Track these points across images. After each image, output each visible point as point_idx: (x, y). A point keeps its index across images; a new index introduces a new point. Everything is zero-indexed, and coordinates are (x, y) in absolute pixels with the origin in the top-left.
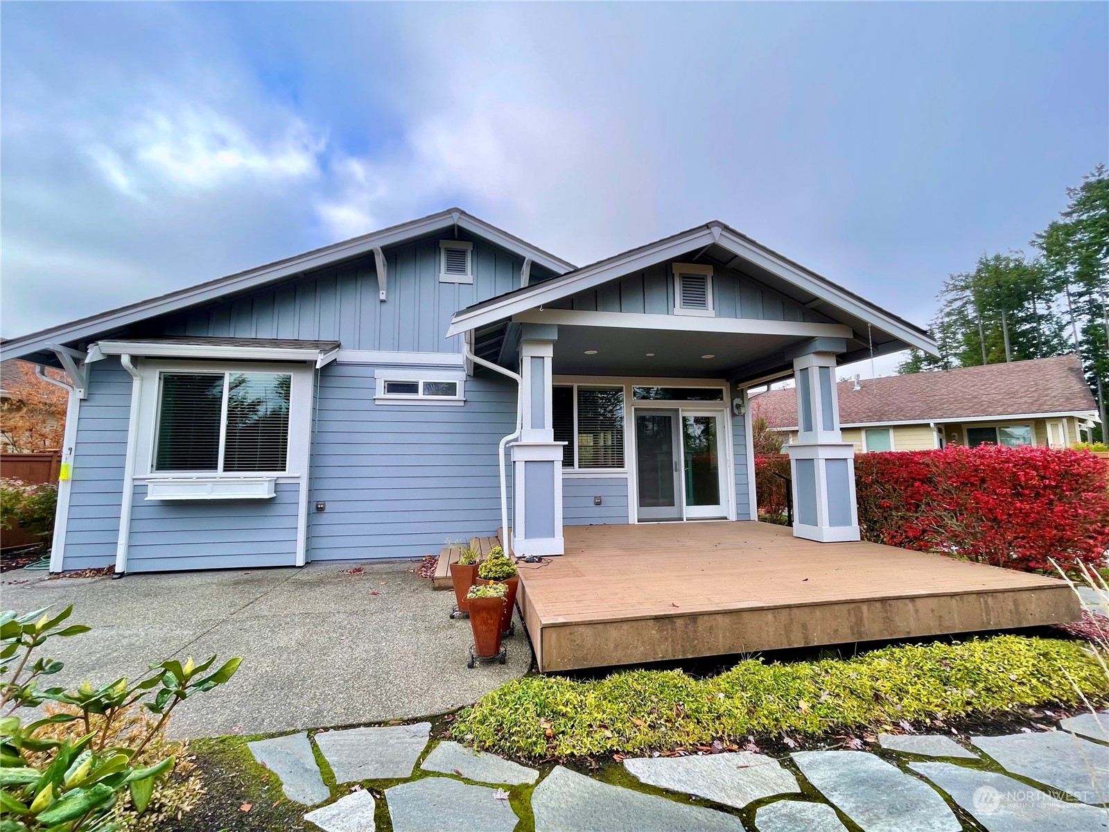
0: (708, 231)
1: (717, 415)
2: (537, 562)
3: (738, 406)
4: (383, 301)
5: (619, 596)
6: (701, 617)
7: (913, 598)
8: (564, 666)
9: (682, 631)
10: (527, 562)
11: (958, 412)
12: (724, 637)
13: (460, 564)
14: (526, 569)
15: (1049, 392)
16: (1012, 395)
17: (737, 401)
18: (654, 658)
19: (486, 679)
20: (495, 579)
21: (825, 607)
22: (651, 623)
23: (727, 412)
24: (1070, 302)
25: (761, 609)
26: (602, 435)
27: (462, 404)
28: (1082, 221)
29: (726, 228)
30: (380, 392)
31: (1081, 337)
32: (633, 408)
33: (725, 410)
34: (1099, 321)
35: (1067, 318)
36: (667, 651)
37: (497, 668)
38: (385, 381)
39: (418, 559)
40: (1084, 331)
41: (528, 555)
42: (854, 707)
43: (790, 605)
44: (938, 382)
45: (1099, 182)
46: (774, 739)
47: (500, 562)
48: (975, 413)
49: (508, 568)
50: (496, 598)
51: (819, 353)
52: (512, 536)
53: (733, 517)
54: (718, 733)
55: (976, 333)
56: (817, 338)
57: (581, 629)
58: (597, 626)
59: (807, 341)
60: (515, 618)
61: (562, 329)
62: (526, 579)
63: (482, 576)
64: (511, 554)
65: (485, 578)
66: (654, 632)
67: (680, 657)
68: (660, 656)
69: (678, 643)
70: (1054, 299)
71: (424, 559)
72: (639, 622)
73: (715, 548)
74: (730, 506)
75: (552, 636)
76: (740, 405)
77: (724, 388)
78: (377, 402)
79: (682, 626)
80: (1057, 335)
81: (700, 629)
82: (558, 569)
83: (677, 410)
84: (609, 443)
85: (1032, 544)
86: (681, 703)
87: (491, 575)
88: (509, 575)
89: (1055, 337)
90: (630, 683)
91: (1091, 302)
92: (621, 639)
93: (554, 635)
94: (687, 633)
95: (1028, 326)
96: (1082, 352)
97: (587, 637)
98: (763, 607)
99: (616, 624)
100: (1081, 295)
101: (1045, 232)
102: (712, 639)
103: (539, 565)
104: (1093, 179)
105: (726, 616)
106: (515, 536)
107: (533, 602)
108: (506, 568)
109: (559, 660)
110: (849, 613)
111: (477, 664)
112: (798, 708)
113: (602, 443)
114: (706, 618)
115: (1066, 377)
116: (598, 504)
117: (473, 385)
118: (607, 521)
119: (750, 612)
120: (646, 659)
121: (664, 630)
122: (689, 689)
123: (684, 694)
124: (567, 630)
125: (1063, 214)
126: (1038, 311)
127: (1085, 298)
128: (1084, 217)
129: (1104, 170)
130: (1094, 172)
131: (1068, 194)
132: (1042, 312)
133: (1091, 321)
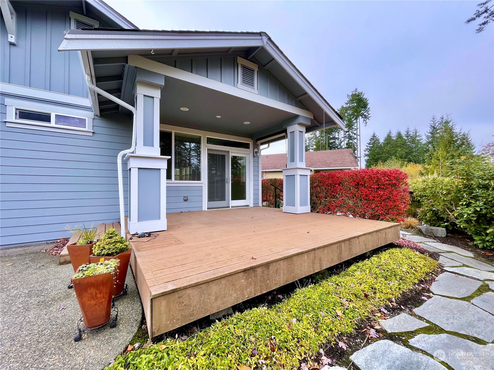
0: (260, 37)
1: (247, 156)
2: (147, 237)
3: (256, 153)
4: (12, 44)
5: (213, 255)
6: (271, 264)
7: (358, 237)
8: (173, 326)
9: (260, 276)
10: (139, 237)
11: (321, 166)
12: (284, 274)
13: (78, 244)
14: (139, 243)
15: (346, 160)
16: (336, 161)
17: (256, 150)
18: (243, 300)
19: (92, 351)
20: (108, 255)
21: (329, 247)
22: (241, 275)
23: (251, 155)
24: (344, 134)
25: (302, 253)
26: (185, 169)
27: (91, 134)
28: (350, 106)
29: (270, 39)
30: (11, 116)
32: (207, 148)
33: (251, 154)
34: (350, 141)
35: (343, 139)
36: (251, 292)
37: (108, 333)
38: (16, 109)
39: (53, 242)
40: (347, 144)
41: (140, 232)
42: (361, 306)
43: (315, 248)
44: (314, 155)
45: (356, 94)
46: (334, 346)
47: (113, 241)
48: (326, 166)
49: (121, 245)
50: (106, 274)
51: (300, 124)
52: (128, 221)
53: (251, 205)
54: (301, 355)
55: (319, 142)
56: (300, 116)
57: (188, 291)
58: (201, 286)
59: (296, 117)
60: (129, 280)
61: (167, 79)
62: (138, 250)
63: (96, 254)
64: (127, 232)
65: (99, 255)
66: (243, 281)
67: (259, 294)
68: (247, 296)
69: (258, 285)
70: (340, 132)
71: (59, 241)
72: (233, 276)
73: (252, 219)
74: (251, 200)
75: (162, 304)
76: (257, 152)
77: (250, 143)
78: (8, 125)
79: (261, 273)
80: (340, 145)
81: (271, 272)
82: (164, 240)
83: (228, 152)
84: (188, 173)
85: (382, 209)
86: (273, 337)
87: (105, 252)
88: (122, 250)
89: (339, 145)
90: (232, 330)
91: (349, 135)
92: (220, 292)
93: (164, 303)
94: (263, 277)
95: (333, 141)
97: (193, 297)
98: (303, 252)
99: (216, 282)
100: (347, 132)
101: (340, 109)
102: (277, 277)
103: (149, 238)
104: (354, 93)
105: (285, 261)
106: (130, 221)
107: (144, 272)
108: (119, 245)
109: (168, 323)
110: (337, 249)
111: (84, 336)
112: (337, 316)
113: (184, 174)
114: (274, 264)
116: (186, 200)
117: (100, 122)
118: (191, 210)
119: (297, 256)
120: (237, 302)
121: (250, 278)
122: (276, 323)
123: (273, 328)
124: (176, 295)
125: (346, 103)
126: (336, 136)
127: (348, 133)
128: (351, 105)
129: (357, 90)
130: (355, 90)
131: (347, 97)
132: (337, 136)
133: (348, 141)
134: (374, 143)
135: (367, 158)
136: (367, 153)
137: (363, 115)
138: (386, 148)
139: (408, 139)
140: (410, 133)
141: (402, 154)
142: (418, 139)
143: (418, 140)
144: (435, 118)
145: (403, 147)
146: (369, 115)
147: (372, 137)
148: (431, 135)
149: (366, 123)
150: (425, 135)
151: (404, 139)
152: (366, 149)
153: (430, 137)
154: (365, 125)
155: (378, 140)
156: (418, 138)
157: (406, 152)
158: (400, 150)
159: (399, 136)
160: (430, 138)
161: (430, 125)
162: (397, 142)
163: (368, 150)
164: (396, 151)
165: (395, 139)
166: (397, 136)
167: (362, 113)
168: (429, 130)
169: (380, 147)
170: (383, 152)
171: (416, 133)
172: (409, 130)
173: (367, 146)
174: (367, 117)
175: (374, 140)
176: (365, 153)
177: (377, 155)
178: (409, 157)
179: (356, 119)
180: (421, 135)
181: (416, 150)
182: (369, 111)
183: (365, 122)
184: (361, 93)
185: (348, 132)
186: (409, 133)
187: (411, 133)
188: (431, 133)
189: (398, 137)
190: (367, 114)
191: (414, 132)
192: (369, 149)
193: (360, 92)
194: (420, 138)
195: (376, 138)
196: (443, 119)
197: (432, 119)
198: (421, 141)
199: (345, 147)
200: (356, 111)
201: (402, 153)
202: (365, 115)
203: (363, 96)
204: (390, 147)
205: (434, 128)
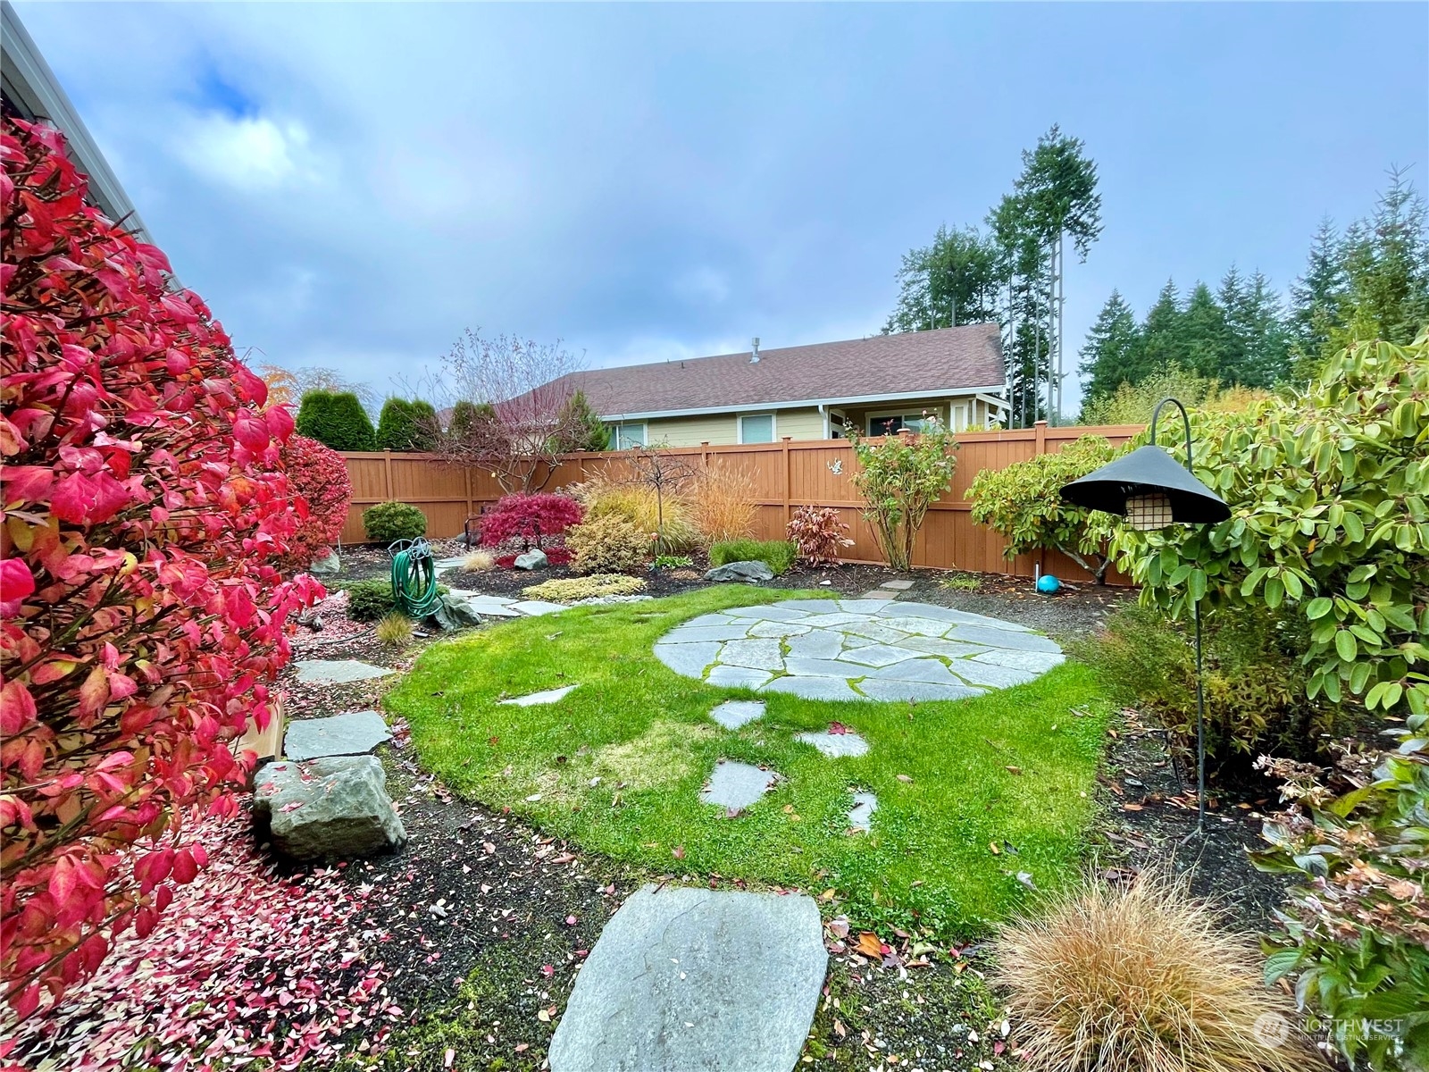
11: (855, 389)
24: (1011, 297)
28: (1032, 194)
31: (1015, 338)
34: (1032, 320)
35: (1007, 315)
40: (1019, 332)
45: (1052, 147)
70: (998, 292)
91: (1028, 298)
96: (1015, 354)
100: (1021, 289)
101: (999, 207)
104: (1047, 144)
115: (983, 346)
125: (1016, 184)
126: (984, 305)
127: (1024, 294)
128: (1034, 191)
129: (1058, 133)
130: (1049, 133)
131: (1024, 159)
132: (987, 307)
133: (1026, 320)
134: (1112, 328)
135: (1088, 378)
136: (1088, 360)
137: (1077, 223)
138: (1152, 341)
139: (1230, 308)
140: (1237, 285)
141: (1207, 361)
142: (1265, 308)
143: (1265, 312)
144: (1330, 227)
145: (1213, 337)
146: (1096, 224)
147: (1108, 308)
148: (1310, 290)
149: (1087, 250)
150: (1291, 291)
151: (1217, 309)
152: (1086, 349)
153: (1308, 296)
154: (1080, 259)
155: (1128, 316)
156: (1264, 306)
157: (1221, 354)
158: (1198, 344)
159: (1202, 299)
160: (1306, 299)
161: (1310, 254)
162: (1191, 318)
163: (1094, 352)
164: (1185, 351)
165: (1184, 311)
166: (1192, 301)
167: (1072, 218)
168: (1308, 270)
169: (1135, 342)
170: (1141, 358)
171: (1259, 288)
172: (1237, 275)
173: (1090, 338)
174: (1091, 231)
175: (1113, 317)
176: (1083, 361)
177: (1121, 368)
178: (1230, 370)
179: (1051, 238)
180: (1275, 295)
181: (1254, 347)
182: (1096, 209)
183: (1081, 248)
184: (1074, 144)
185: (1027, 288)
186: (1236, 288)
187: (1242, 285)
188: (1312, 282)
189: (1196, 304)
190: (1091, 220)
191: (1253, 282)
192: (1098, 348)
193: (1068, 140)
194: (1273, 304)
195: (1119, 310)
196: (1355, 232)
197: (1317, 233)
198: (1273, 315)
199: (1014, 340)
200: (1051, 209)
201: (1208, 358)
202: (1082, 225)
203: (1079, 152)
204: (1165, 337)
205: (1324, 263)
